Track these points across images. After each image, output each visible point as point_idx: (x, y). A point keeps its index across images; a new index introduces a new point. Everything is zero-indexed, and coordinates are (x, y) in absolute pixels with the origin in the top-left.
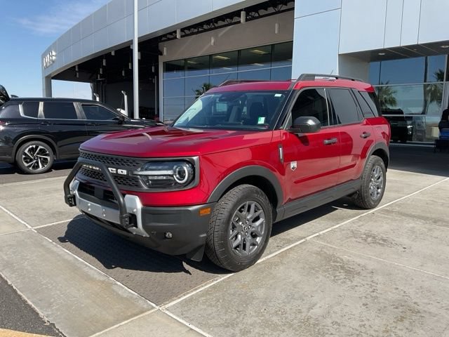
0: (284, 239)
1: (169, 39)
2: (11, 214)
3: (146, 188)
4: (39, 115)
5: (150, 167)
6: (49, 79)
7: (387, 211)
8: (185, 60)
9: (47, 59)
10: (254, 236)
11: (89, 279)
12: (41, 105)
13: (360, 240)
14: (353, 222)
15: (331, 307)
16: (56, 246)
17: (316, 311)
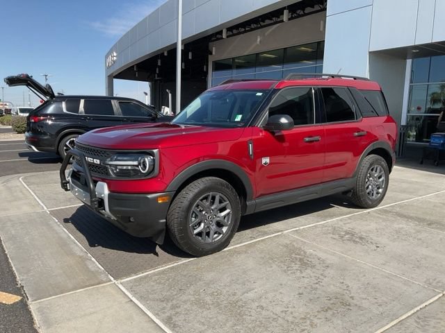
0: (262, 232)
1: (218, 39)
2: (36, 197)
3: (114, 176)
4: (80, 110)
5: (119, 158)
6: (111, 78)
7: (385, 211)
8: (233, 59)
9: (109, 59)
10: (219, 225)
11: (71, 253)
12: (82, 102)
13: (337, 237)
14: (341, 220)
15: (266, 293)
16: (59, 225)
17: (251, 295)
